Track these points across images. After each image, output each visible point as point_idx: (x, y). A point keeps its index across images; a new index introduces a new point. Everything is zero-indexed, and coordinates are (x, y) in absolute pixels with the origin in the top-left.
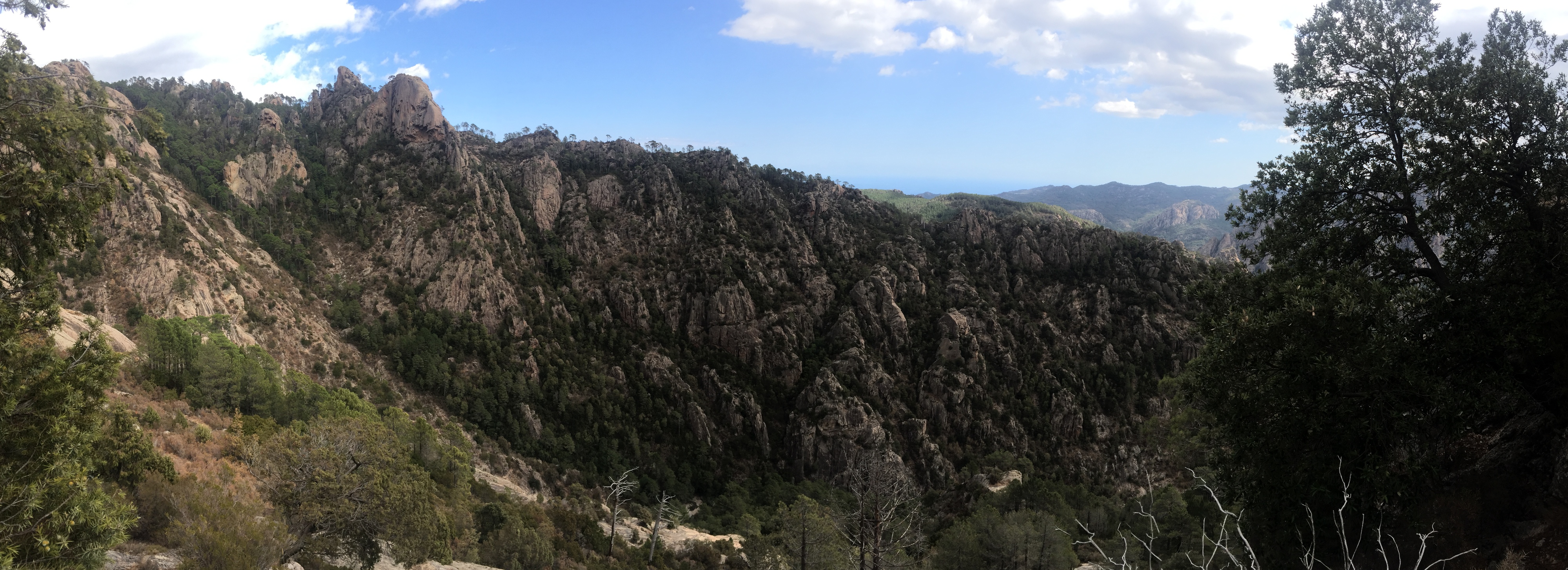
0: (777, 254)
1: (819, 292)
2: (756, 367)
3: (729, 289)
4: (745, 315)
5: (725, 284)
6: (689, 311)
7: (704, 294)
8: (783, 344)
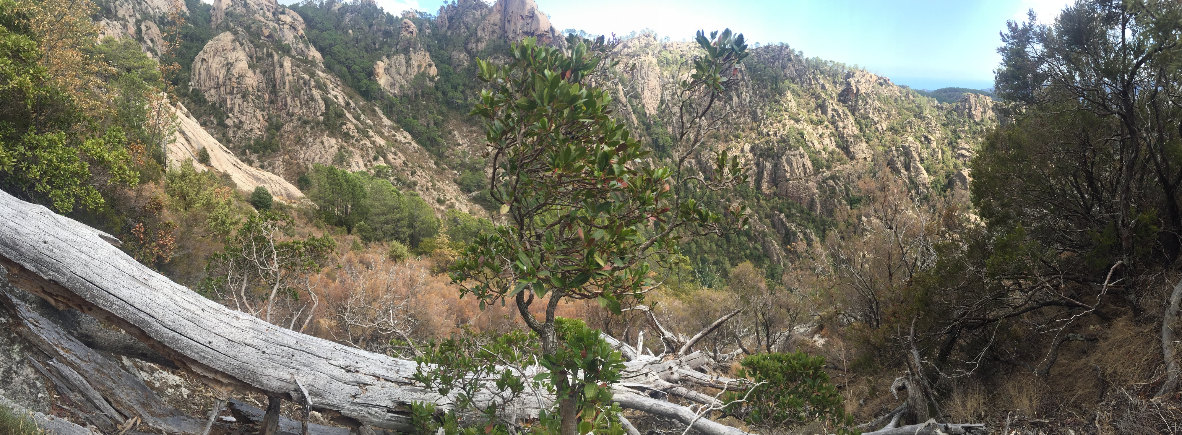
0: (827, 127)
1: (860, 155)
2: (815, 211)
3: (792, 153)
4: (805, 173)
5: (790, 149)
6: (762, 172)
7: (773, 159)
8: (835, 193)
